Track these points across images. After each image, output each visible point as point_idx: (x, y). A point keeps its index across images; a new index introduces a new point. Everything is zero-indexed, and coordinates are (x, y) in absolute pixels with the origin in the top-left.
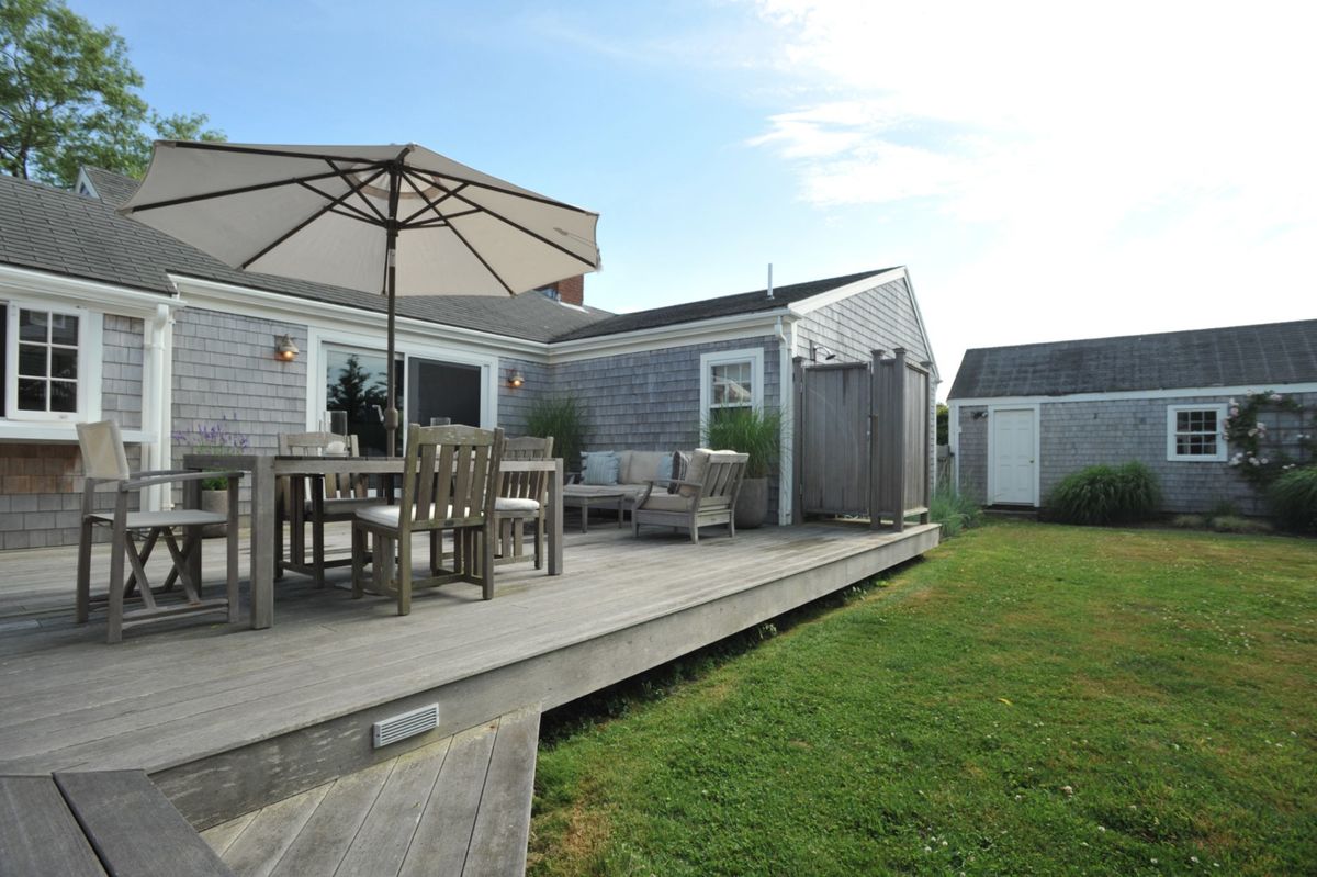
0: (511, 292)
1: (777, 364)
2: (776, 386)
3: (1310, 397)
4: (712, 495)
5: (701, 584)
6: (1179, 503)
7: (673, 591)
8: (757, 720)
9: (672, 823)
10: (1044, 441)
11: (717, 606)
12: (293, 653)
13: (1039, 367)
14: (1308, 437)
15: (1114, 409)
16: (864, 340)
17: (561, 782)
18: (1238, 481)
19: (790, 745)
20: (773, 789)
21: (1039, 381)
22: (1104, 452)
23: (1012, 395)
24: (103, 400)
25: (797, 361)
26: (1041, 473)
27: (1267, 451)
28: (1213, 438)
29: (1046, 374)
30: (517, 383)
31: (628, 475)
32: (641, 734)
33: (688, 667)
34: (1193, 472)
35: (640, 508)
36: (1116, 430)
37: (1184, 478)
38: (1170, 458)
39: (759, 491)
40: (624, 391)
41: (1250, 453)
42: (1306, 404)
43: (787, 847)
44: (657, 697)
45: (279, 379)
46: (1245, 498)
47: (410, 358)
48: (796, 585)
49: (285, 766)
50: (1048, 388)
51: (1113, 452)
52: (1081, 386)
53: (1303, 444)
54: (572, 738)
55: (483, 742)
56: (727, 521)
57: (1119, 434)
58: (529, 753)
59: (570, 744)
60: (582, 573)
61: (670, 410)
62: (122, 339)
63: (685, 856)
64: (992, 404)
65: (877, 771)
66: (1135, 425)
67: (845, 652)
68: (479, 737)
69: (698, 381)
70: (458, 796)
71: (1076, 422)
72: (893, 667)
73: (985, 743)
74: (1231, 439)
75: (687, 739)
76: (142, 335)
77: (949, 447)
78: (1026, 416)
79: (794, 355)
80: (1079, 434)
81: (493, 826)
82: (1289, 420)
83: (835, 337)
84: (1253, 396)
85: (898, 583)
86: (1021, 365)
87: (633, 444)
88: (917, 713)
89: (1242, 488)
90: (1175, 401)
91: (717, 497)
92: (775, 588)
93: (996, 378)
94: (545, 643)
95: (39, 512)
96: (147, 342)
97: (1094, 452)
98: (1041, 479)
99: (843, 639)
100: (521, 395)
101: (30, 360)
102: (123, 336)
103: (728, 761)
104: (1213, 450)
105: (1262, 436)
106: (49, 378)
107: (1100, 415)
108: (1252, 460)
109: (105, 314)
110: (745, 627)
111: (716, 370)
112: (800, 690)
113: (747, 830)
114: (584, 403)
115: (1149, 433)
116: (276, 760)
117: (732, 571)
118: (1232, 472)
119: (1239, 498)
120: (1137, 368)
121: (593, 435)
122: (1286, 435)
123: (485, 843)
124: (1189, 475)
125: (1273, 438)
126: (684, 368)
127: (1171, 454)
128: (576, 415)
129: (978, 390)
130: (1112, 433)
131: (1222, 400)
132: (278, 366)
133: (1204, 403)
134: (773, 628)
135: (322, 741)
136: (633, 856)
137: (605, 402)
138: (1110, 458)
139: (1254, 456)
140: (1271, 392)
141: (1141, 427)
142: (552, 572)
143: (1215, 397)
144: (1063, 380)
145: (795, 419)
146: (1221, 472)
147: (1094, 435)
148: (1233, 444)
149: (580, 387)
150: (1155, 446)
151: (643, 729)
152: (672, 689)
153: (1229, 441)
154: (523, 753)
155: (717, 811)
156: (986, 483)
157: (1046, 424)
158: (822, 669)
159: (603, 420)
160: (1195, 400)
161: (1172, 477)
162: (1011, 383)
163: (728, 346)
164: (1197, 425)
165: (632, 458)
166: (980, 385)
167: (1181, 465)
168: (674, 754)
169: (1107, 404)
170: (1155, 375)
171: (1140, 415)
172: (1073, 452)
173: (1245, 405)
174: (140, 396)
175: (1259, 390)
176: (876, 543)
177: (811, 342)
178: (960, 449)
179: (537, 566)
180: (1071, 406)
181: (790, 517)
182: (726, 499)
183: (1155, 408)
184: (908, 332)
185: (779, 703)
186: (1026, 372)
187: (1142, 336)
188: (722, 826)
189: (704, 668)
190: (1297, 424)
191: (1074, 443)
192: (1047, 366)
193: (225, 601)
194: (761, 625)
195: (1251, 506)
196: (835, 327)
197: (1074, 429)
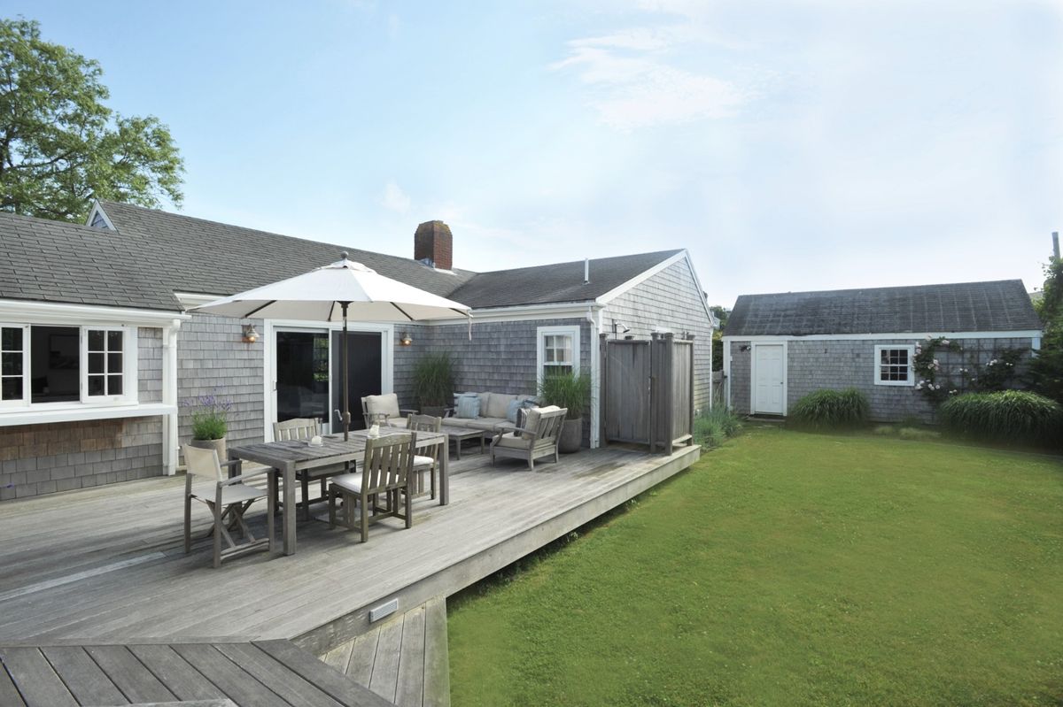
0: (411, 319)
1: (589, 338)
2: (588, 353)
3: (969, 342)
4: (542, 438)
5: (532, 511)
6: (883, 416)
7: (515, 518)
8: (560, 596)
9: (512, 653)
10: (790, 368)
11: (540, 528)
12: (317, 572)
13: (788, 313)
14: (966, 370)
15: (838, 347)
16: (653, 309)
17: (458, 634)
18: (922, 400)
19: (574, 612)
20: (562, 635)
21: (788, 324)
22: (831, 377)
23: (768, 334)
24: (139, 384)
25: (602, 336)
26: (788, 391)
27: (940, 379)
28: (905, 369)
29: (793, 318)
30: (407, 342)
31: (487, 411)
32: (497, 607)
33: (525, 563)
34: (892, 393)
35: (496, 445)
36: (840, 361)
37: (886, 397)
38: (876, 383)
39: (576, 428)
40: (484, 349)
41: (928, 381)
42: (966, 347)
43: (564, 663)
44: (506, 583)
45: (245, 356)
46: (926, 412)
47: (333, 331)
48: (591, 507)
49: (335, 633)
50: (793, 330)
51: (838, 377)
52: (816, 329)
53: (963, 375)
54: (461, 609)
55: (420, 616)
56: (553, 452)
57: (842, 364)
58: (444, 622)
59: (461, 612)
60: (460, 502)
61: (516, 364)
62: (150, 343)
63: (518, 668)
64: (754, 340)
65: (616, 625)
66: (853, 358)
67: (616, 550)
68: (417, 614)
69: (535, 345)
70: (414, 644)
71: (813, 355)
72: (642, 561)
73: (675, 609)
74: (917, 370)
75: (521, 610)
76: (161, 338)
77: (723, 372)
78: (778, 350)
79: (601, 332)
80: (815, 364)
81: (432, 656)
82: (956, 358)
83: (631, 312)
84: (932, 340)
85: (666, 491)
86: (776, 310)
87: (490, 387)
88: (646, 591)
89: (924, 405)
90: (880, 342)
91: (546, 438)
92: (577, 511)
93: (758, 320)
94: (446, 561)
95: (102, 462)
96: (165, 343)
97: (824, 377)
98: (788, 395)
99: (617, 541)
100: (410, 350)
101: (95, 363)
102: (150, 341)
103: (541, 621)
104: (904, 377)
105: (937, 369)
106: (106, 374)
107: (829, 351)
108: (930, 385)
109: (139, 328)
110: (558, 537)
111: (548, 339)
112: (585, 578)
113: (546, 656)
114: (455, 356)
115: (862, 365)
116: (332, 631)
117: (551, 499)
118: (917, 394)
119: (922, 412)
120: (856, 316)
121: (462, 379)
122: (953, 368)
123: (431, 664)
124: (889, 395)
125: (945, 370)
126: (525, 336)
127: (878, 381)
128: (450, 363)
129: (744, 329)
130: (837, 364)
131: (912, 342)
132: (245, 346)
133: (900, 344)
134: (575, 534)
135: (350, 621)
136: (494, 669)
137: (470, 356)
138: (836, 381)
139: (932, 383)
140: (944, 338)
141: (857, 360)
142: (442, 503)
143: (906, 340)
144: (804, 323)
145: (601, 378)
146: (911, 393)
147: (825, 365)
148: (918, 374)
149: (452, 344)
150: (866, 374)
151: (498, 604)
152: (514, 578)
153: (915, 372)
154: (440, 622)
155: (534, 647)
156: (750, 398)
157: (791, 356)
158: (600, 563)
159: (469, 369)
160: (893, 342)
161: (877, 396)
162: (768, 325)
163: (556, 323)
164: (896, 358)
165: (489, 398)
166: (746, 325)
167: (883, 388)
168: (514, 618)
169: (834, 343)
170: (868, 322)
171: (857, 352)
172: (810, 377)
173: (926, 346)
174: (161, 379)
175: (936, 336)
176: (650, 468)
177: (613, 320)
178: (731, 373)
179: (433, 498)
180: (808, 343)
181: (598, 443)
182: (552, 438)
183: (866, 347)
184: (689, 296)
185: (571, 586)
186: (779, 316)
187: (862, 290)
188: (535, 654)
189: (533, 563)
190: (960, 360)
191: (811, 371)
192: (794, 312)
193: (267, 539)
194: (568, 534)
195: (929, 417)
196: (631, 305)
197: (811, 360)
